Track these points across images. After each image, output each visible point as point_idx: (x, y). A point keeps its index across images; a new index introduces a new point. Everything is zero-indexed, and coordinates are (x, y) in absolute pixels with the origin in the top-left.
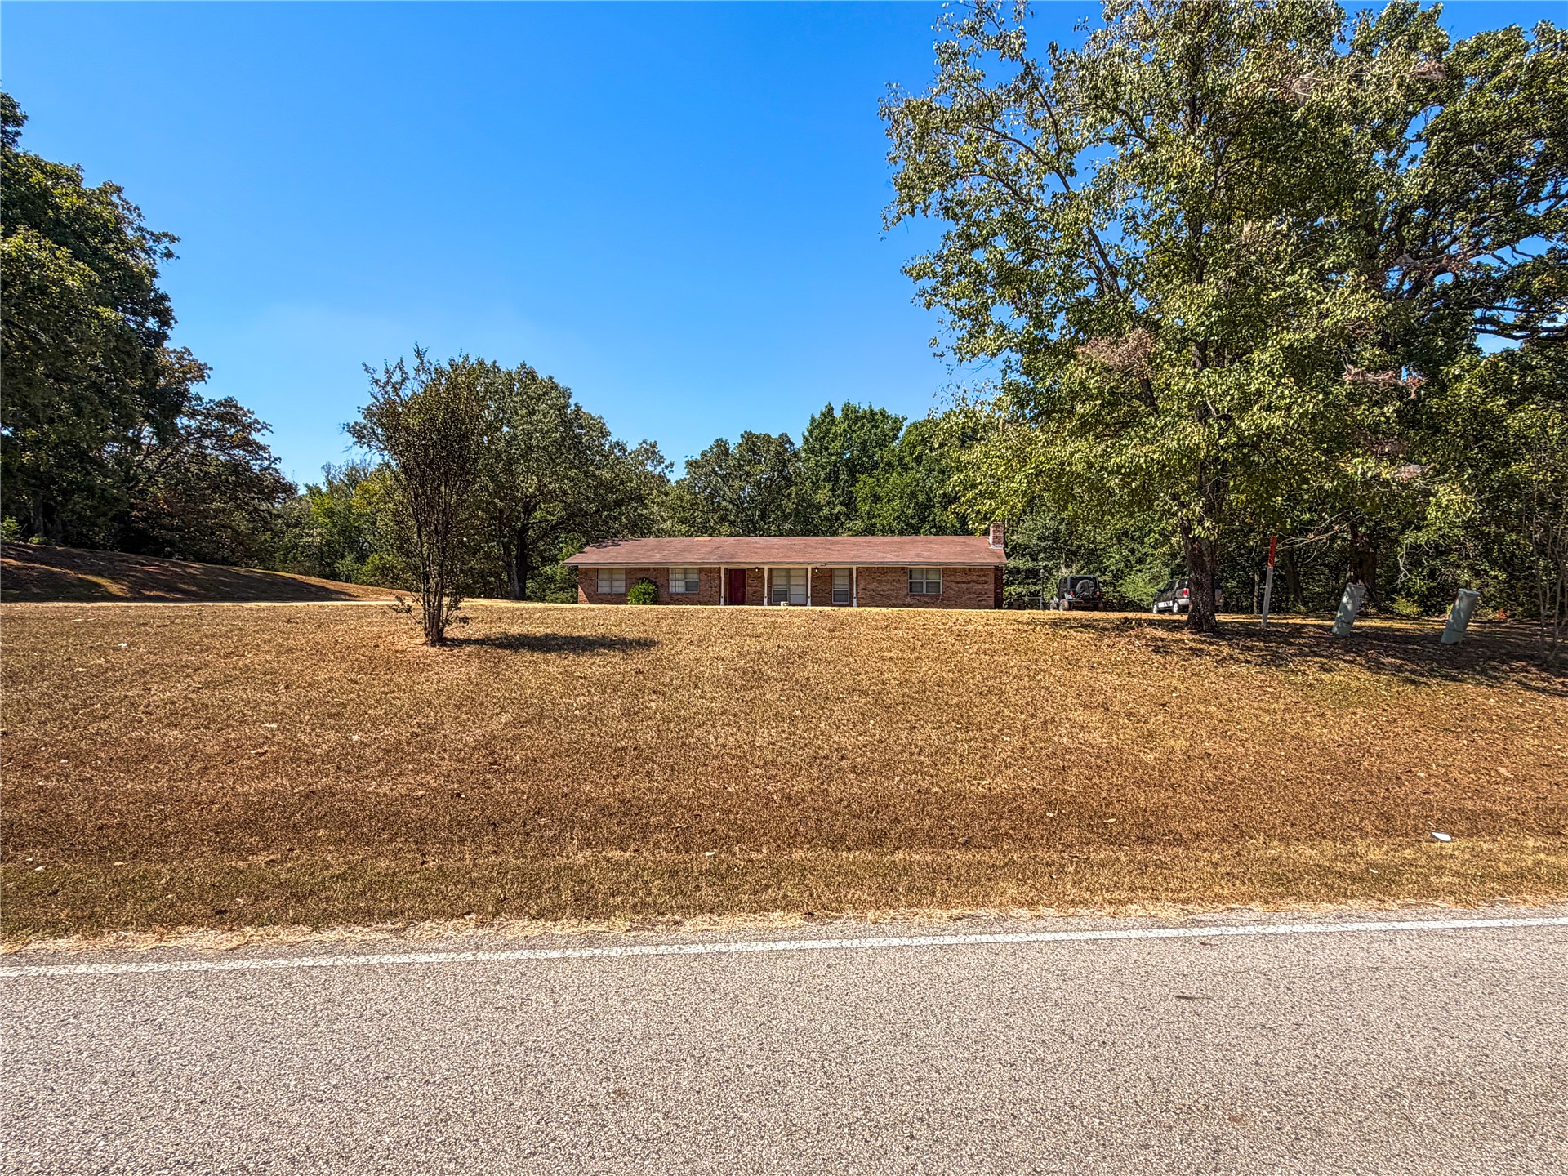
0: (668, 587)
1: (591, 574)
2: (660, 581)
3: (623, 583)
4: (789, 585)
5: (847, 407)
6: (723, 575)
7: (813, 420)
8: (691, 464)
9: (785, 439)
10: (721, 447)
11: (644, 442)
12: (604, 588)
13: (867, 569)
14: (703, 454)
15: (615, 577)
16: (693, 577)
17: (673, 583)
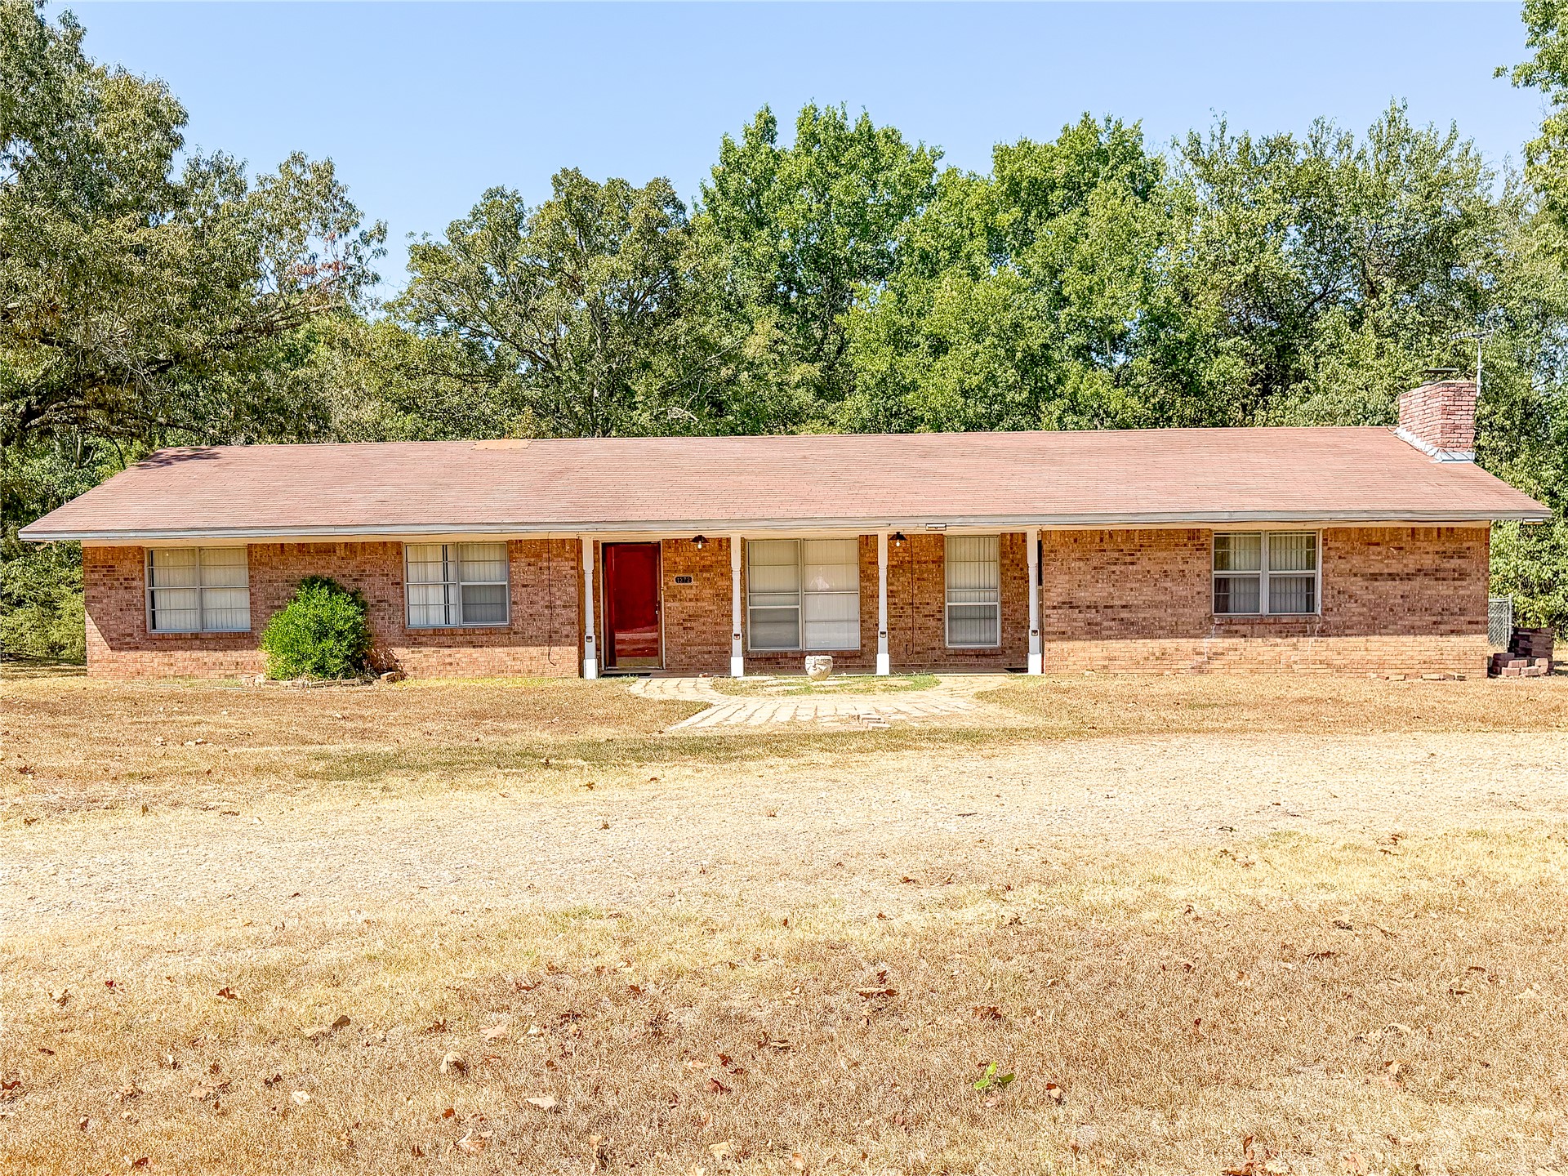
0: (403, 608)
1: (126, 567)
2: (372, 589)
3: (243, 599)
4: (800, 591)
5: (809, 115)
6: (588, 565)
7: (728, 148)
8: (425, 255)
11: (297, 159)
12: (175, 613)
13: (1076, 537)
14: (455, 231)
15: (213, 576)
16: (487, 572)
17: (414, 595)
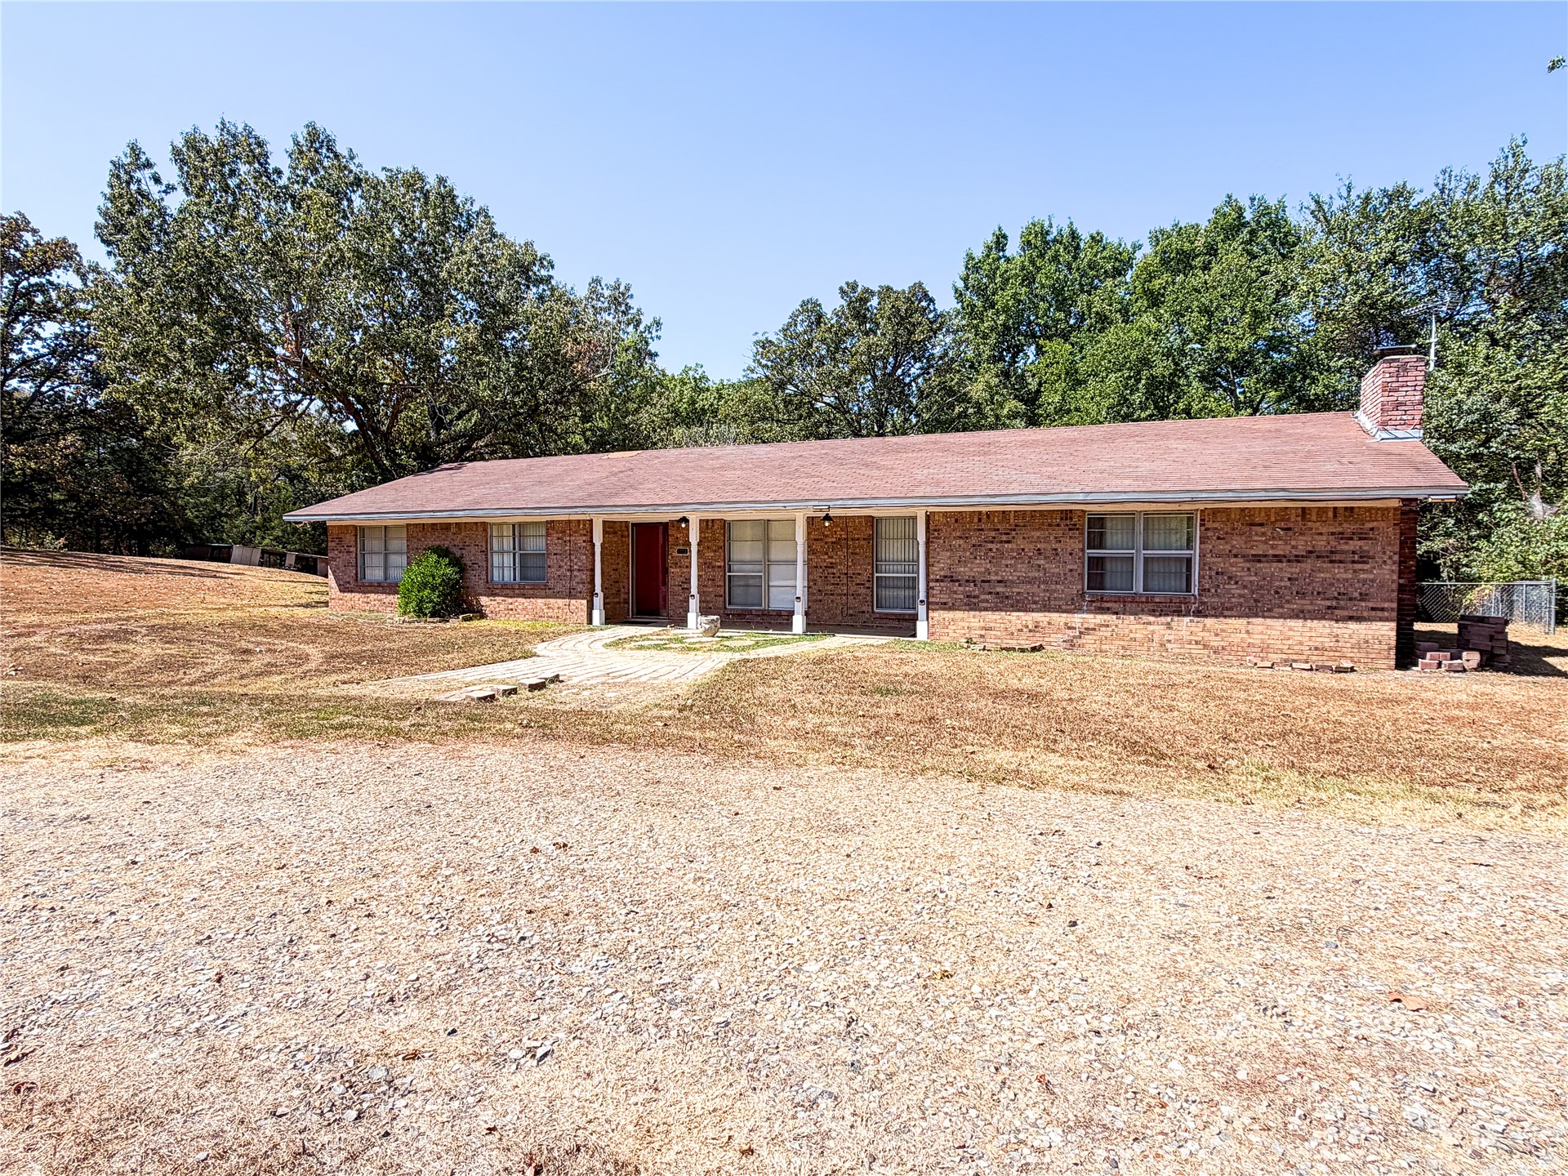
0: (488, 569)
1: (347, 539)
2: (470, 556)
3: (404, 560)
4: (767, 562)
5: (1030, 229)
6: (598, 539)
9: (919, 294)
10: (813, 312)
12: (374, 569)
13: (957, 518)
15: (392, 545)
16: (536, 544)
17: (495, 560)
